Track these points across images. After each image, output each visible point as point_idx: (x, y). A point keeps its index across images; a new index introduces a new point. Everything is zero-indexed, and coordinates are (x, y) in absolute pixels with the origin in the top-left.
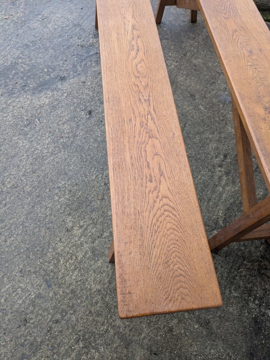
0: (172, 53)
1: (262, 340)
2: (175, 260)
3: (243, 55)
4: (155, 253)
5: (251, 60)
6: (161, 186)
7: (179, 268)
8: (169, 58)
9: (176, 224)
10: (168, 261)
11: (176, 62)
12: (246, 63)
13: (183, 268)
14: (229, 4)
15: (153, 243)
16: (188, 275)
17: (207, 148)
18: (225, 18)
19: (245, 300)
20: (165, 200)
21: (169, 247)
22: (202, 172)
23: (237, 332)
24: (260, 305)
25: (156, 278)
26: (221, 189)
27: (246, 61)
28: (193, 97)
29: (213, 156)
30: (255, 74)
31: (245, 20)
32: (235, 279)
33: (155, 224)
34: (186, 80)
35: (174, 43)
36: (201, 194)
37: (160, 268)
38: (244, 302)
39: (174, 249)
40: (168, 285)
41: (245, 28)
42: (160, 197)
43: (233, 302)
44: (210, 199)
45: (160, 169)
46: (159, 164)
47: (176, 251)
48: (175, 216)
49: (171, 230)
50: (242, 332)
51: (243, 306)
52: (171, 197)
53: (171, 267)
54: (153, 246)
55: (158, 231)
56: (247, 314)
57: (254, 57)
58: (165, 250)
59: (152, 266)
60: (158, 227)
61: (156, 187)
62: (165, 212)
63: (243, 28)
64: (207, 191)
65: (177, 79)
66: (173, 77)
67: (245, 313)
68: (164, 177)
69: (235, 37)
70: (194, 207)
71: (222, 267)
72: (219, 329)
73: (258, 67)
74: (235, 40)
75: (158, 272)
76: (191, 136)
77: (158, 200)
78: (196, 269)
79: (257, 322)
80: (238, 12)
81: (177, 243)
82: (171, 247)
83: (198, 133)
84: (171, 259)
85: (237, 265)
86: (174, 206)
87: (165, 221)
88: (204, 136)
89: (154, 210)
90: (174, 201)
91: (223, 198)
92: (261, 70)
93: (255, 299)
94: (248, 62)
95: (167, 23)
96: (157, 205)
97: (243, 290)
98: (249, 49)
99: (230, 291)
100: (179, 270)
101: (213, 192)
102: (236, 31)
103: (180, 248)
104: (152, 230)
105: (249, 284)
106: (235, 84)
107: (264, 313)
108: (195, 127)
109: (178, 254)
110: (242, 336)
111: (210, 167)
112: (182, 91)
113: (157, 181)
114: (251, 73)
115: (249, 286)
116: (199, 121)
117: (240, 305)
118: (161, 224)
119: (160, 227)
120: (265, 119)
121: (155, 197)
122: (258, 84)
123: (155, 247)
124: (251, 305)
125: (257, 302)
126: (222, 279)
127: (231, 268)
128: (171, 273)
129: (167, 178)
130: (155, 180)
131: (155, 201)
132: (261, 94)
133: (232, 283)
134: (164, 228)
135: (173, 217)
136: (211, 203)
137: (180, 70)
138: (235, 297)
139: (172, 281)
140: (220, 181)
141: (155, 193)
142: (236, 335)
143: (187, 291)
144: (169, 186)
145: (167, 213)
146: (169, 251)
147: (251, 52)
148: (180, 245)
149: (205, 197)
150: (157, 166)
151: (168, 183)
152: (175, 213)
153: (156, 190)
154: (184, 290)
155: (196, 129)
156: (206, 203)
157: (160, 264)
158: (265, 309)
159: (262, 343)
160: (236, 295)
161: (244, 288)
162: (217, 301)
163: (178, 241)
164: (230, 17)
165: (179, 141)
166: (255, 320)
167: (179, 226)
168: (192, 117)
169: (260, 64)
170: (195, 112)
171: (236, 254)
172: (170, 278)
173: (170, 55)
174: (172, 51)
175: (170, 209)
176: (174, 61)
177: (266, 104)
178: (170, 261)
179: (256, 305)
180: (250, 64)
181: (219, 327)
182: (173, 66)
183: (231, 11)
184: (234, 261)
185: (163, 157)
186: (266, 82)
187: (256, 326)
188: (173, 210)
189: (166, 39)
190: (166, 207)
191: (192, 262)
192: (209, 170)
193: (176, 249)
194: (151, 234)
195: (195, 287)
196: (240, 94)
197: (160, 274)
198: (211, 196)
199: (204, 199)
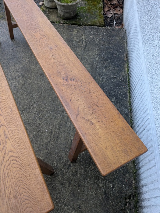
0: (25, 54)
1: (111, 203)
2: (21, 191)
3: (47, 51)
4: (7, 192)
5: (51, 53)
6: (7, 145)
7: (24, 195)
8: (23, 57)
9: (19, 166)
10: (17, 194)
11: (28, 58)
12: (49, 55)
13: (27, 195)
14: (35, 24)
15: (5, 186)
16: (31, 198)
17: (56, 103)
18: (34, 32)
19: (97, 184)
20: (10, 154)
21: (16, 184)
22: (57, 117)
23: (97, 205)
24: (105, 183)
25: (9, 209)
26: (69, 124)
27: (49, 54)
28: (43, 76)
29: (61, 106)
30: (55, 60)
31: (45, 31)
32: (88, 173)
33: (5, 173)
34: (36, 67)
35: (24, 48)
36: (59, 130)
37: (11, 201)
38: (97, 185)
39: (20, 184)
40: (18, 210)
41: (46, 36)
42: (7, 152)
43: (90, 188)
44: (65, 132)
45: (5, 134)
46: (4, 131)
47: (21, 185)
48: (18, 162)
49: (16, 172)
50: (99, 204)
51: (96, 188)
52: (13, 150)
53: (19, 197)
54: (5, 187)
55: (8, 176)
56: (99, 192)
57: (53, 51)
58: (14, 187)
59: (6, 202)
60: (8, 174)
61: (4, 147)
62: (11, 162)
63: (45, 36)
64: (62, 127)
65: (31, 68)
66: (28, 67)
67: (98, 191)
68: (8, 139)
69: (41, 42)
70: (29, 151)
71: (80, 169)
72: (86, 208)
73: (56, 55)
74: (41, 43)
75: (11, 204)
76: (46, 98)
77: (6, 156)
78: (35, 192)
79: (106, 194)
80: (40, 27)
81: (21, 179)
82: (18, 183)
83: (49, 96)
84: (18, 191)
85: (88, 165)
86: (17, 156)
87: (12, 168)
88: (53, 96)
89: (4, 163)
90: (16, 152)
91: (72, 128)
92: (58, 57)
93: (102, 181)
94: (50, 54)
95: (18, 37)
96: (6, 159)
97: (94, 178)
98: (50, 47)
99: (88, 182)
100: (24, 197)
101: (65, 126)
102: (41, 38)
103: (23, 182)
104: (3, 177)
105: (96, 173)
106: (45, 69)
107: (109, 187)
108: (47, 93)
109: (22, 186)
110: (100, 206)
111: (61, 113)
112: (35, 74)
113: (4, 143)
114: (53, 60)
115: (97, 174)
116: (49, 88)
117: (94, 188)
118: (10, 171)
119: (9, 173)
120: (64, 84)
121: (4, 154)
122: (57, 66)
123: (7, 188)
124: (101, 185)
125: (103, 182)
126: (81, 176)
127: (85, 168)
128: (20, 201)
129: (10, 139)
130: (3, 143)
131: (4, 157)
132: (60, 70)
133: (87, 177)
134: (11, 172)
135: (17, 163)
136: (66, 134)
137: (31, 62)
138: (91, 185)
139: (20, 206)
140: (68, 119)
141: (4, 151)
142: (96, 207)
143: (31, 209)
144: (12, 143)
145: (12, 162)
146: (16, 187)
147: (51, 48)
148: (23, 180)
149: (62, 131)
150: (3, 133)
151: (11, 141)
152: (18, 159)
153: (3, 149)
154: (29, 209)
155: (48, 94)
156: (63, 135)
157: (11, 199)
158: (109, 184)
159: (111, 205)
160: (91, 183)
161: (95, 177)
162: (50, 207)
163: (21, 178)
164: (37, 31)
165: (15, 113)
166: (105, 193)
167: (21, 168)
168: (44, 87)
169: (57, 54)
170: (46, 84)
171: (86, 158)
172: (19, 204)
173: (24, 55)
174: (25, 52)
175: (14, 158)
176: (27, 58)
177: (63, 76)
178: (18, 193)
179: (103, 184)
180: (52, 55)
181: (86, 207)
182: (27, 61)
183: (37, 27)
184: (85, 163)
185: (6, 126)
186: (61, 63)
187: (106, 196)
188: (16, 159)
189: (19, 46)
190: (12, 158)
191: (32, 188)
192: (61, 115)
193: (21, 183)
194: (3, 180)
195: (35, 203)
196: (48, 74)
197: (12, 205)
198: (65, 129)
199: (61, 133)
